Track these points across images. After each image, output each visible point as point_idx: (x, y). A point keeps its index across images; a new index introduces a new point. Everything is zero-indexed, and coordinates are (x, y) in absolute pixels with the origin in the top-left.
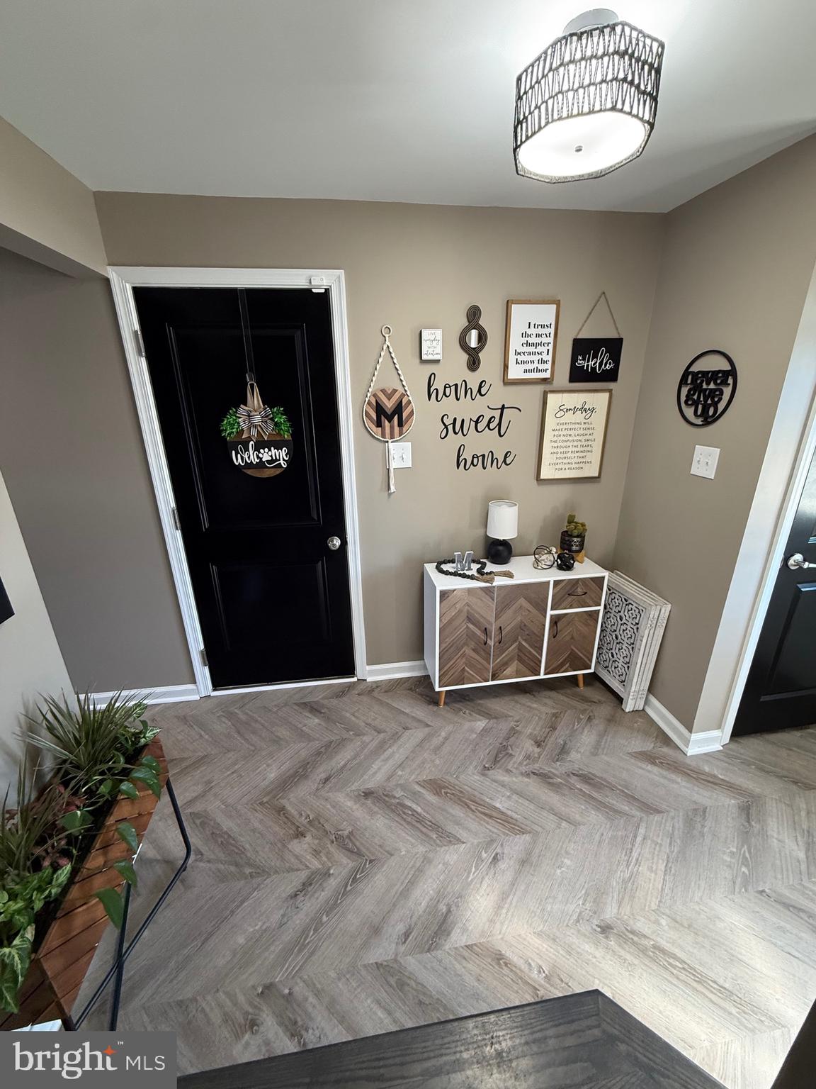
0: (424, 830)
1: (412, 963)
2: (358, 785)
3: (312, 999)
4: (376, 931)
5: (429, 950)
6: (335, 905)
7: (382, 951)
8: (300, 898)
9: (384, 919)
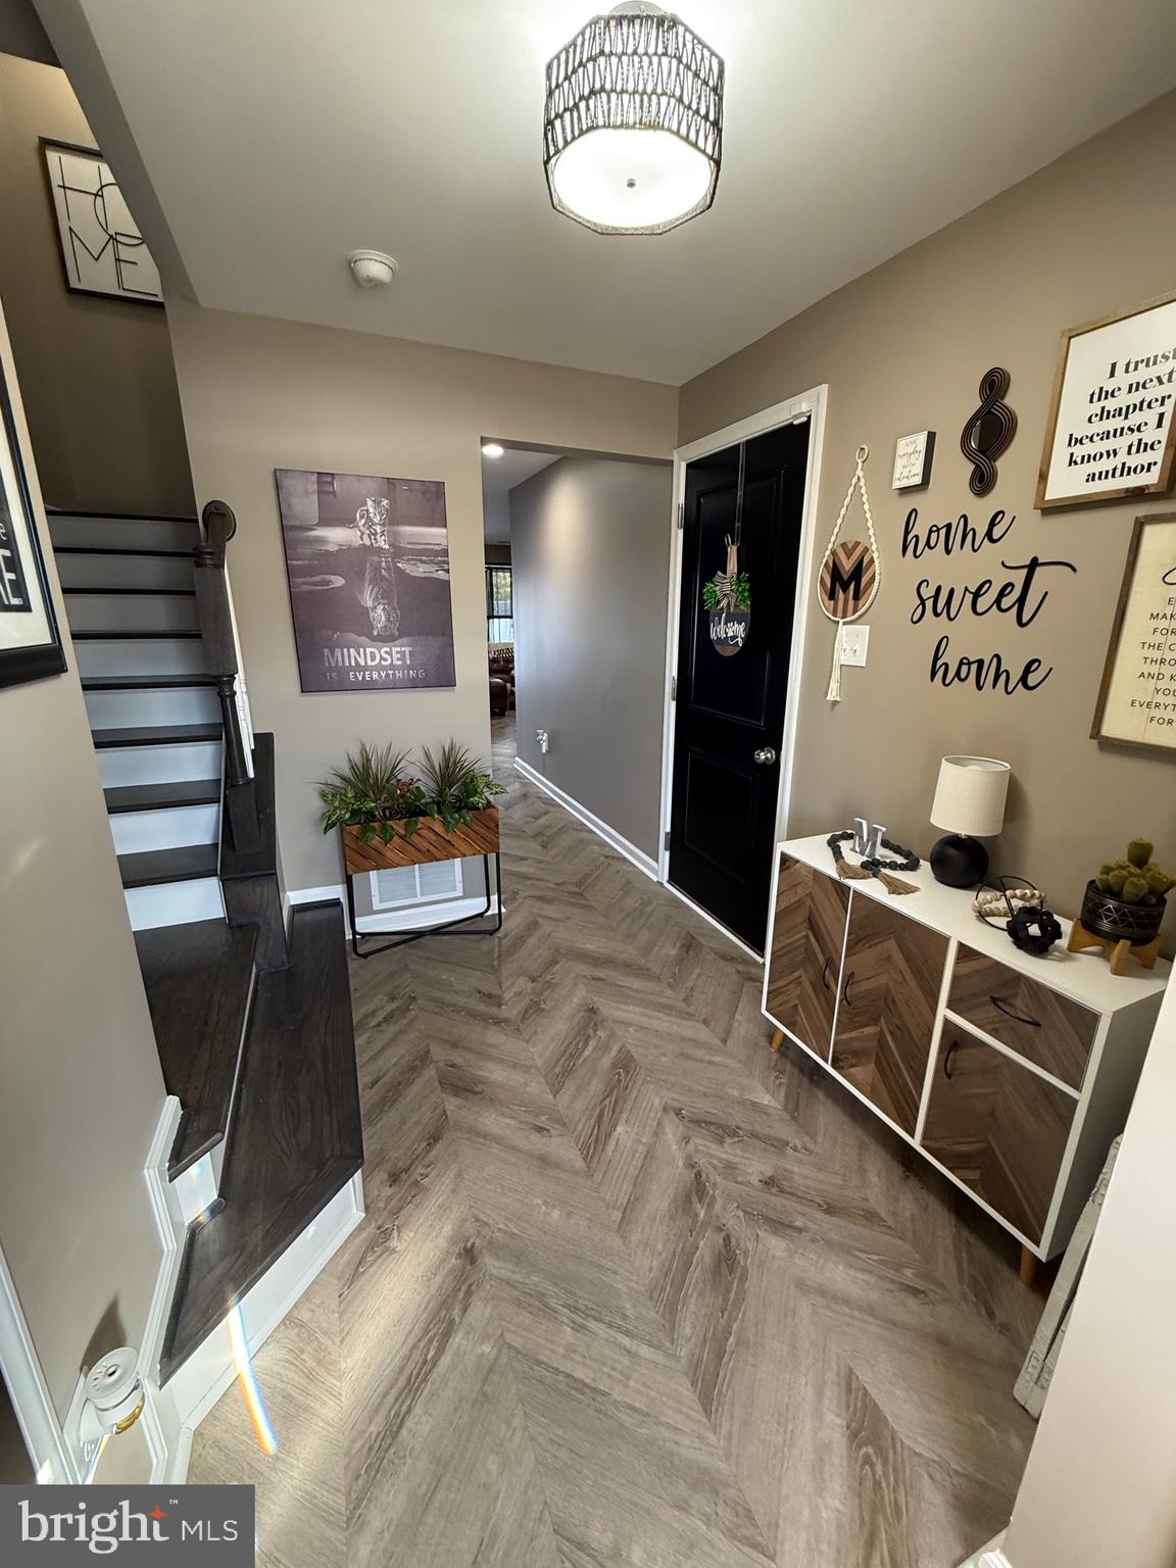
0: (562, 1061)
1: (430, 1073)
2: (599, 1001)
3: (405, 1021)
4: (455, 1045)
5: (440, 1082)
6: (474, 1016)
7: (439, 1053)
8: (478, 996)
9: (464, 1048)
